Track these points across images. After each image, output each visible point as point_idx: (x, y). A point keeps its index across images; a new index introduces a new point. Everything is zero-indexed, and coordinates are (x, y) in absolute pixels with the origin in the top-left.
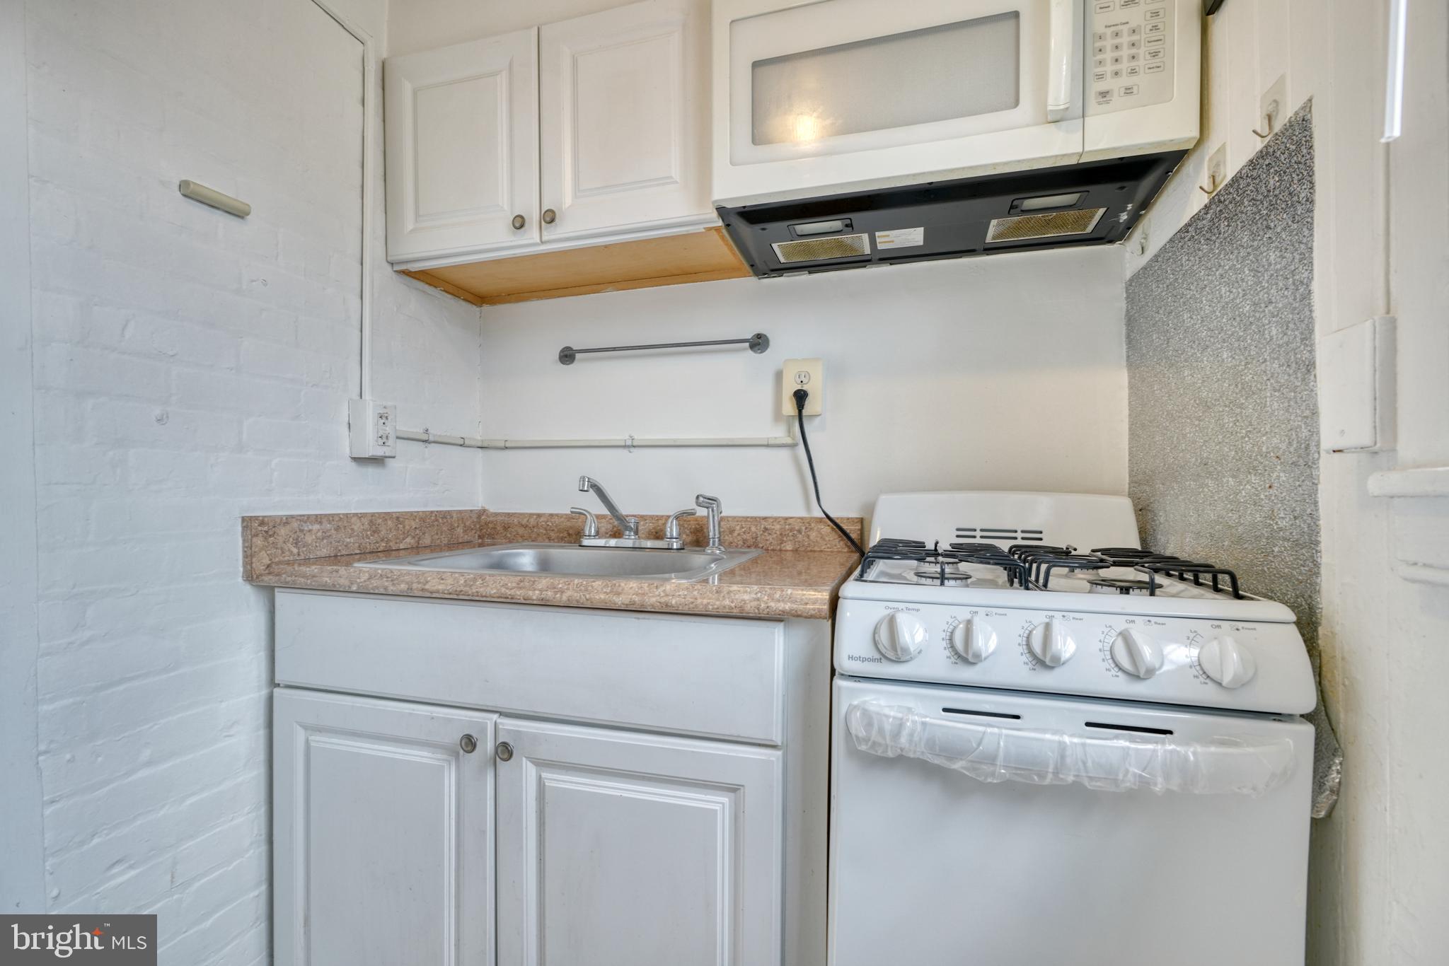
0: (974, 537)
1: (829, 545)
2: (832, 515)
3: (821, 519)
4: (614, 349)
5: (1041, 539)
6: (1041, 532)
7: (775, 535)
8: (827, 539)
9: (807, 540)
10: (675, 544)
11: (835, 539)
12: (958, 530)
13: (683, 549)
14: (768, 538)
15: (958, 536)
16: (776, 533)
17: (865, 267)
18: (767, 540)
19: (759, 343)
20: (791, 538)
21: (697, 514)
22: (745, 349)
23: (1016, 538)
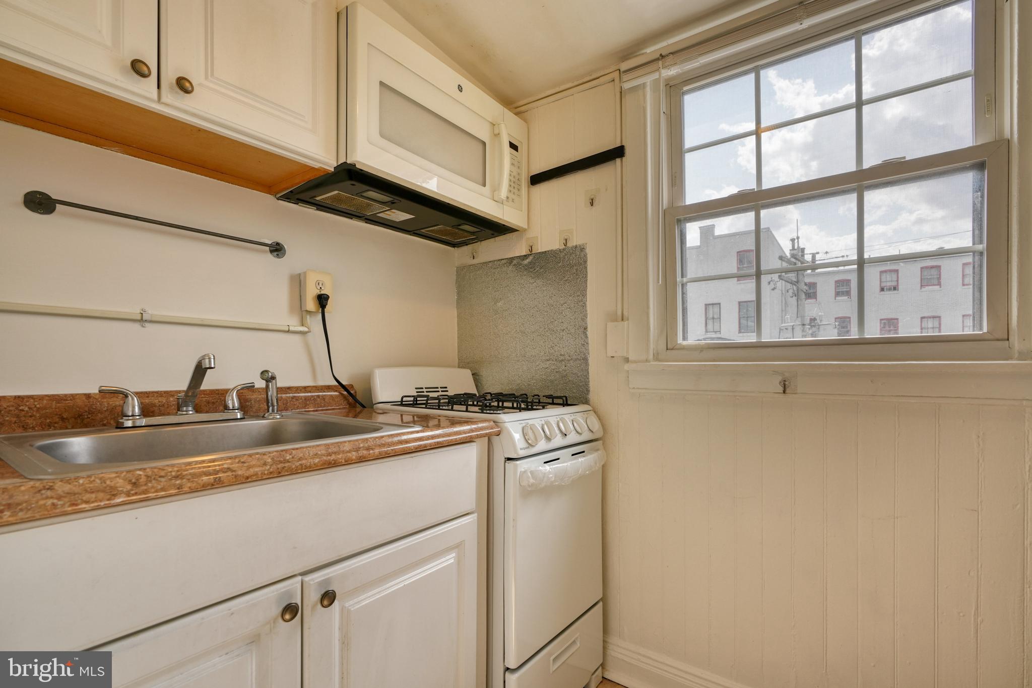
0: (423, 392)
1: (337, 405)
2: (344, 383)
3: (335, 386)
4: (137, 218)
5: (447, 391)
6: (446, 388)
7: (301, 400)
8: (336, 400)
9: (323, 402)
10: (239, 414)
11: (341, 400)
12: (416, 388)
13: (244, 418)
14: (295, 403)
15: (417, 392)
16: (301, 399)
17: (352, 219)
18: (295, 405)
19: (277, 249)
20: (313, 402)
21: (255, 387)
22: (264, 252)
23: (439, 391)
